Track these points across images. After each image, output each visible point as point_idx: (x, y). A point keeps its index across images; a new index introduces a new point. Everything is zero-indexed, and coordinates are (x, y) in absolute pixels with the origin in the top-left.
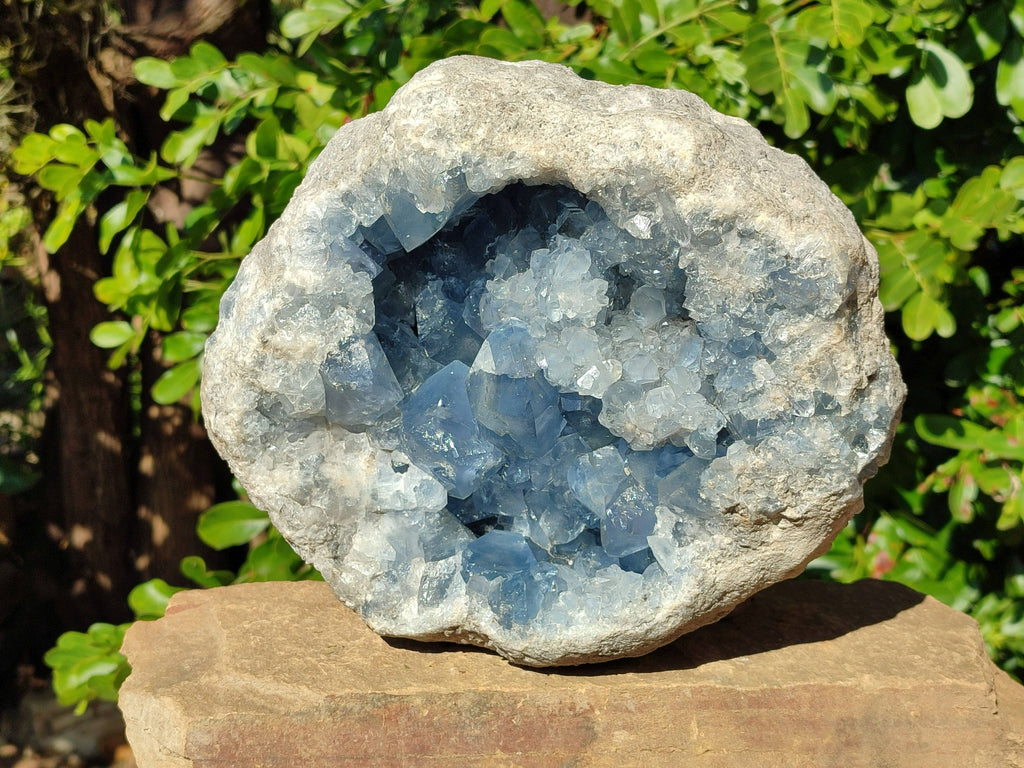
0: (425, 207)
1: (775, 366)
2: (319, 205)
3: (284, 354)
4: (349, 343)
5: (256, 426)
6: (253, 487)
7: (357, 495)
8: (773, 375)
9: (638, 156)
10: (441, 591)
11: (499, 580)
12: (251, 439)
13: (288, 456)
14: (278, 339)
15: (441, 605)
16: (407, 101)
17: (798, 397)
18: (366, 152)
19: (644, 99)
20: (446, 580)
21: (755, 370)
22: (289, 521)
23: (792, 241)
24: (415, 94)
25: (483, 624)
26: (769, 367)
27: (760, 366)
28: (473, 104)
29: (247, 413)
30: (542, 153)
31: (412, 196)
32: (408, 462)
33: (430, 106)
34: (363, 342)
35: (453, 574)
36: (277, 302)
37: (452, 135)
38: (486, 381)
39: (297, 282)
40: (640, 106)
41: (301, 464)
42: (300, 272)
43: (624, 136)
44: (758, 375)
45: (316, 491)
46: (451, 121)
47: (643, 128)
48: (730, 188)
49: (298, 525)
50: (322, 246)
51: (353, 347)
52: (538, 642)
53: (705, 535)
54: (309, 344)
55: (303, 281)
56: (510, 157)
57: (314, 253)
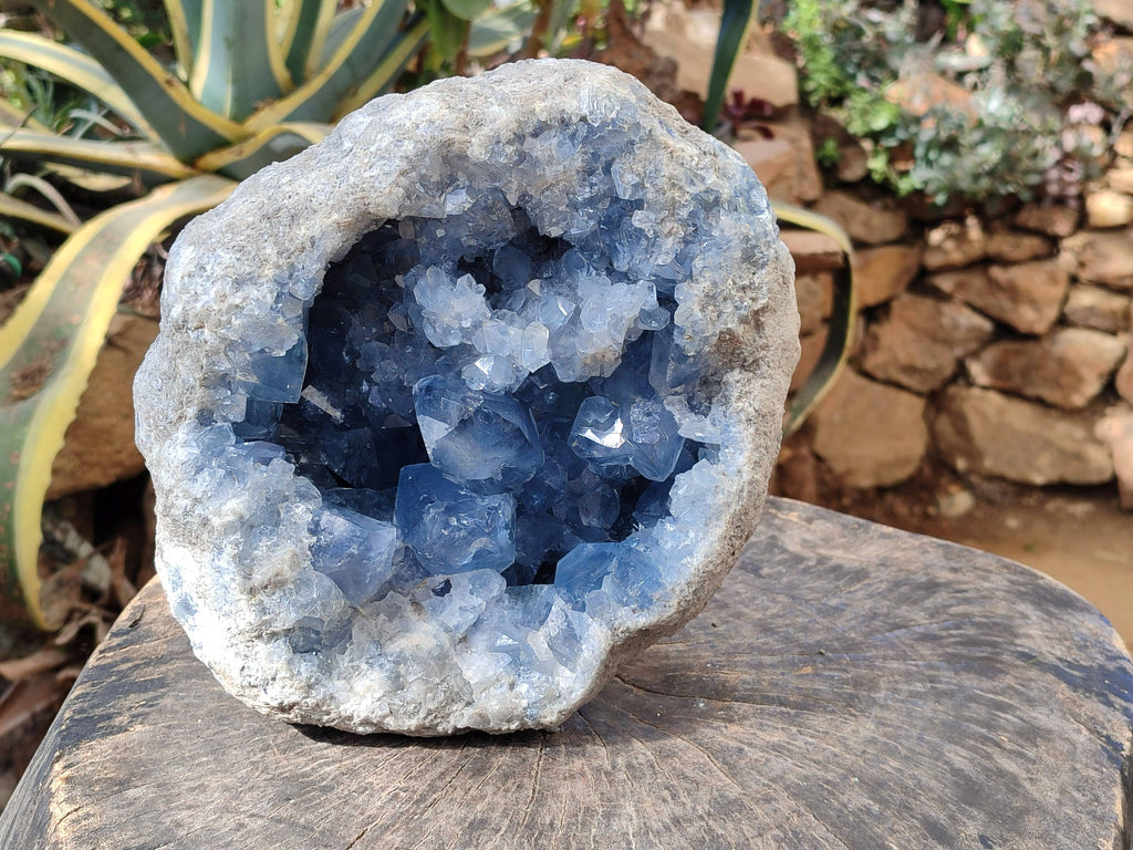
0: (282, 349)
1: (649, 207)
2: (186, 444)
3: (276, 584)
4: (317, 524)
5: (306, 668)
6: (350, 718)
7: (434, 642)
8: (652, 216)
9: (409, 147)
10: (571, 637)
11: (607, 580)
12: (313, 680)
13: (352, 667)
14: (258, 577)
15: (584, 647)
16: (184, 289)
17: (684, 213)
18: (188, 362)
19: (361, 119)
20: (568, 626)
21: (637, 224)
22: (405, 713)
23: (575, 103)
24: (186, 278)
25: (629, 624)
26: (644, 212)
27: (639, 219)
28: (242, 238)
29: (290, 662)
30: (335, 216)
31: (262, 351)
32: (446, 577)
33: (209, 272)
34: (327, 513)
35: (567, 616)
36: (229, 550)
37: (249, 274)
38: (449, 443)
39: (231, 518)
40: (365, 124)
41: (367, 663)
42: (224, 508)
43: (384, 145)
44: (642, 227)
45: (402, 669)
46: (237, 265)
47: (390, 127)
48: (495, 108)
49: (415, 708)
50: (222, 472)
51: (323, 524)
52: (682, 591)
53: (715, 388)
54: (287, 557)
55: (234, 512)
56: (313, 243)
57: (220, 484)
